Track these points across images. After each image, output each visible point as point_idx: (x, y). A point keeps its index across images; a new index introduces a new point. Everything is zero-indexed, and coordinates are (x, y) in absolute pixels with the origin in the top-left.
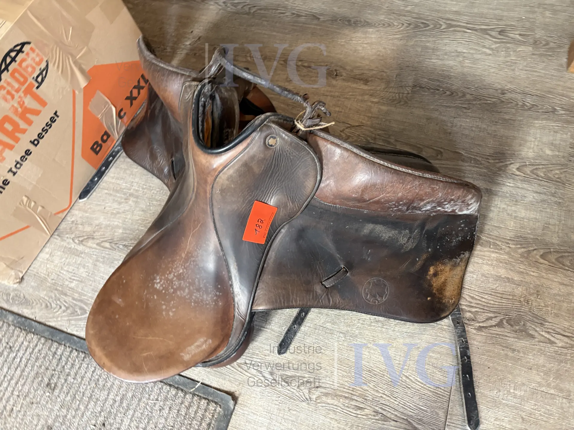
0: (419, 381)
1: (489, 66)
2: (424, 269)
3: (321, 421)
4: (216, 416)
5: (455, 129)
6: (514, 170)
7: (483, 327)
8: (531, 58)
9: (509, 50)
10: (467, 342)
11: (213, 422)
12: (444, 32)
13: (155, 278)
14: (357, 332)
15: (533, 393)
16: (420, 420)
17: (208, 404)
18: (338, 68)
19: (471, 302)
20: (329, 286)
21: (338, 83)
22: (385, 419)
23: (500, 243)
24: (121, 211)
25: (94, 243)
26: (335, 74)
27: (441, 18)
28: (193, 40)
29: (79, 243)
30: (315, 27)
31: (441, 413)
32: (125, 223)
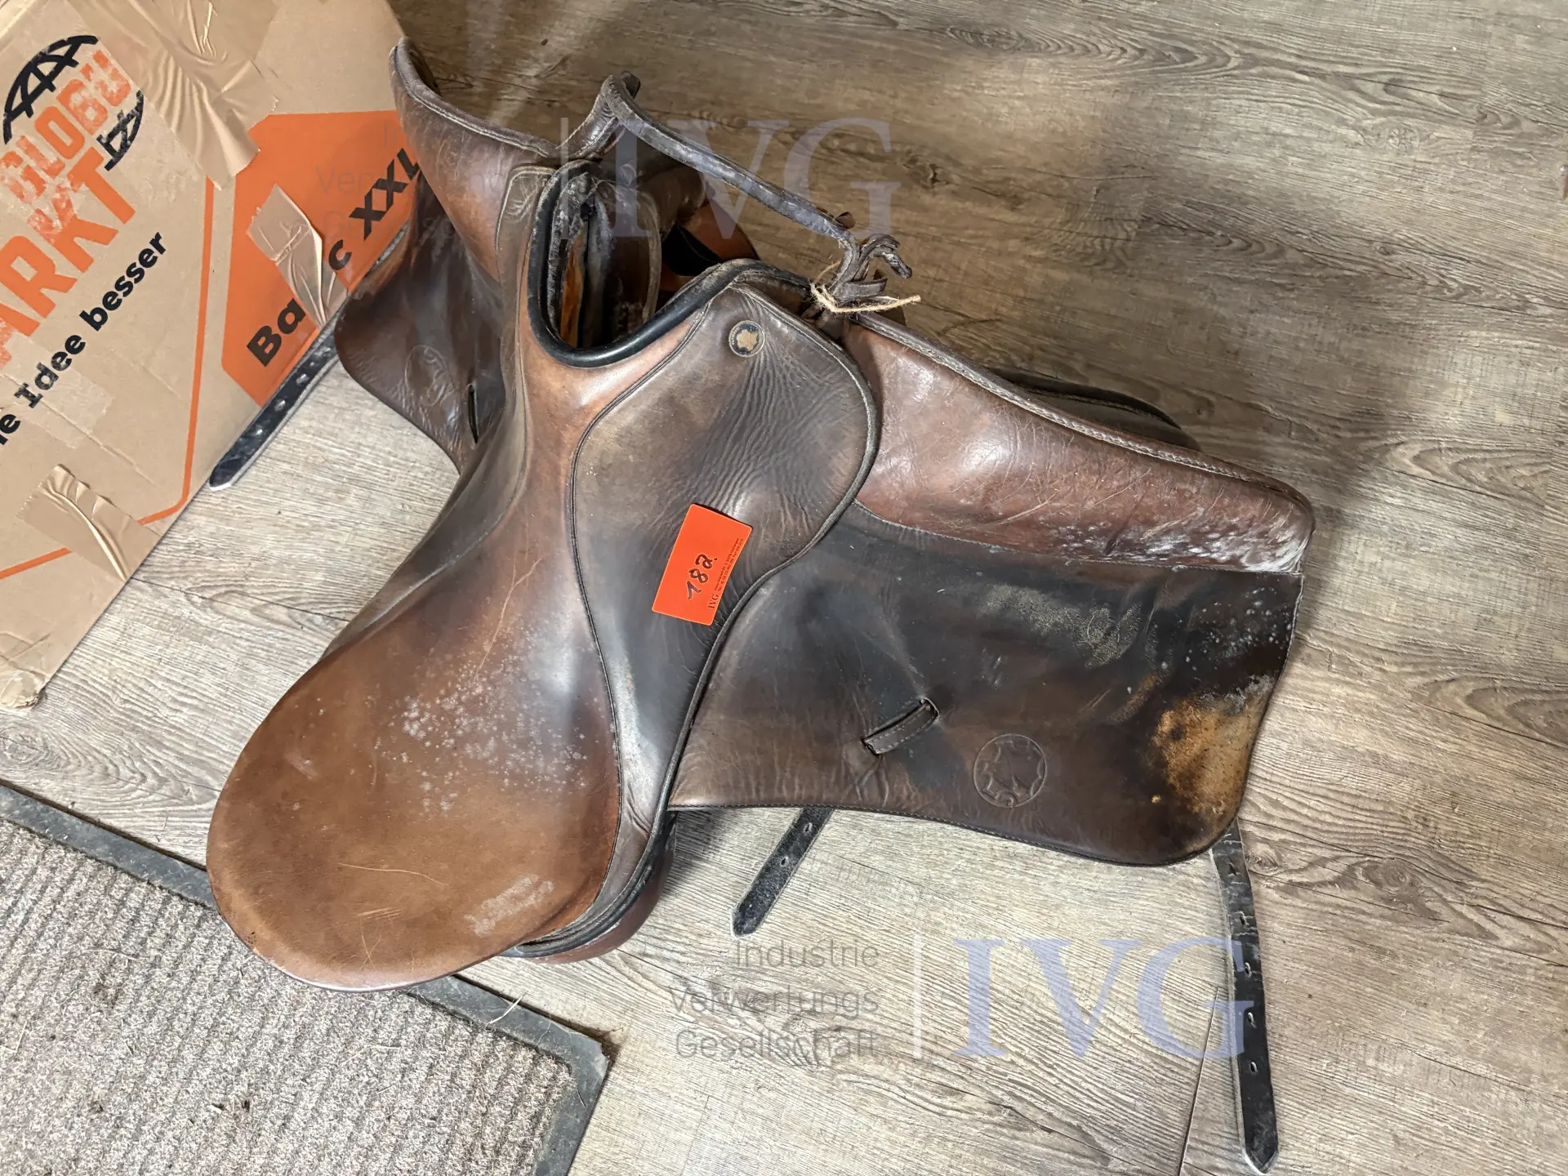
0: (1117, 1026)
1: (1353, 175)
2: (1147, 717)
3: (843, 1123)
4: (555, 1096)
5: (1249, 341)
6: (1408, 462)
7: (1300, 884)
8: (1469, 160)
9: (1409, 135)
10: (1253, 923)
11: (548, 1112)
12: (1235, 77)
13: (405, 708)
14: (954, 882)
15: (1428, 1072)
16: (1116, 1130)
17: (536, 1062)
18: (939, 161)
19: (1270, 816)
20: (884, 750)
21: (939, 201)
22: (1020, 1123)
23: (1356, 659)
24: (323, 523)
25: (246, 608)
26: (931, 176)
27: (1228, 38)
28: (547, 65)
29: (203, 605)
30: (884, 45)
31: (1174, 1115)
32: (332, 555)
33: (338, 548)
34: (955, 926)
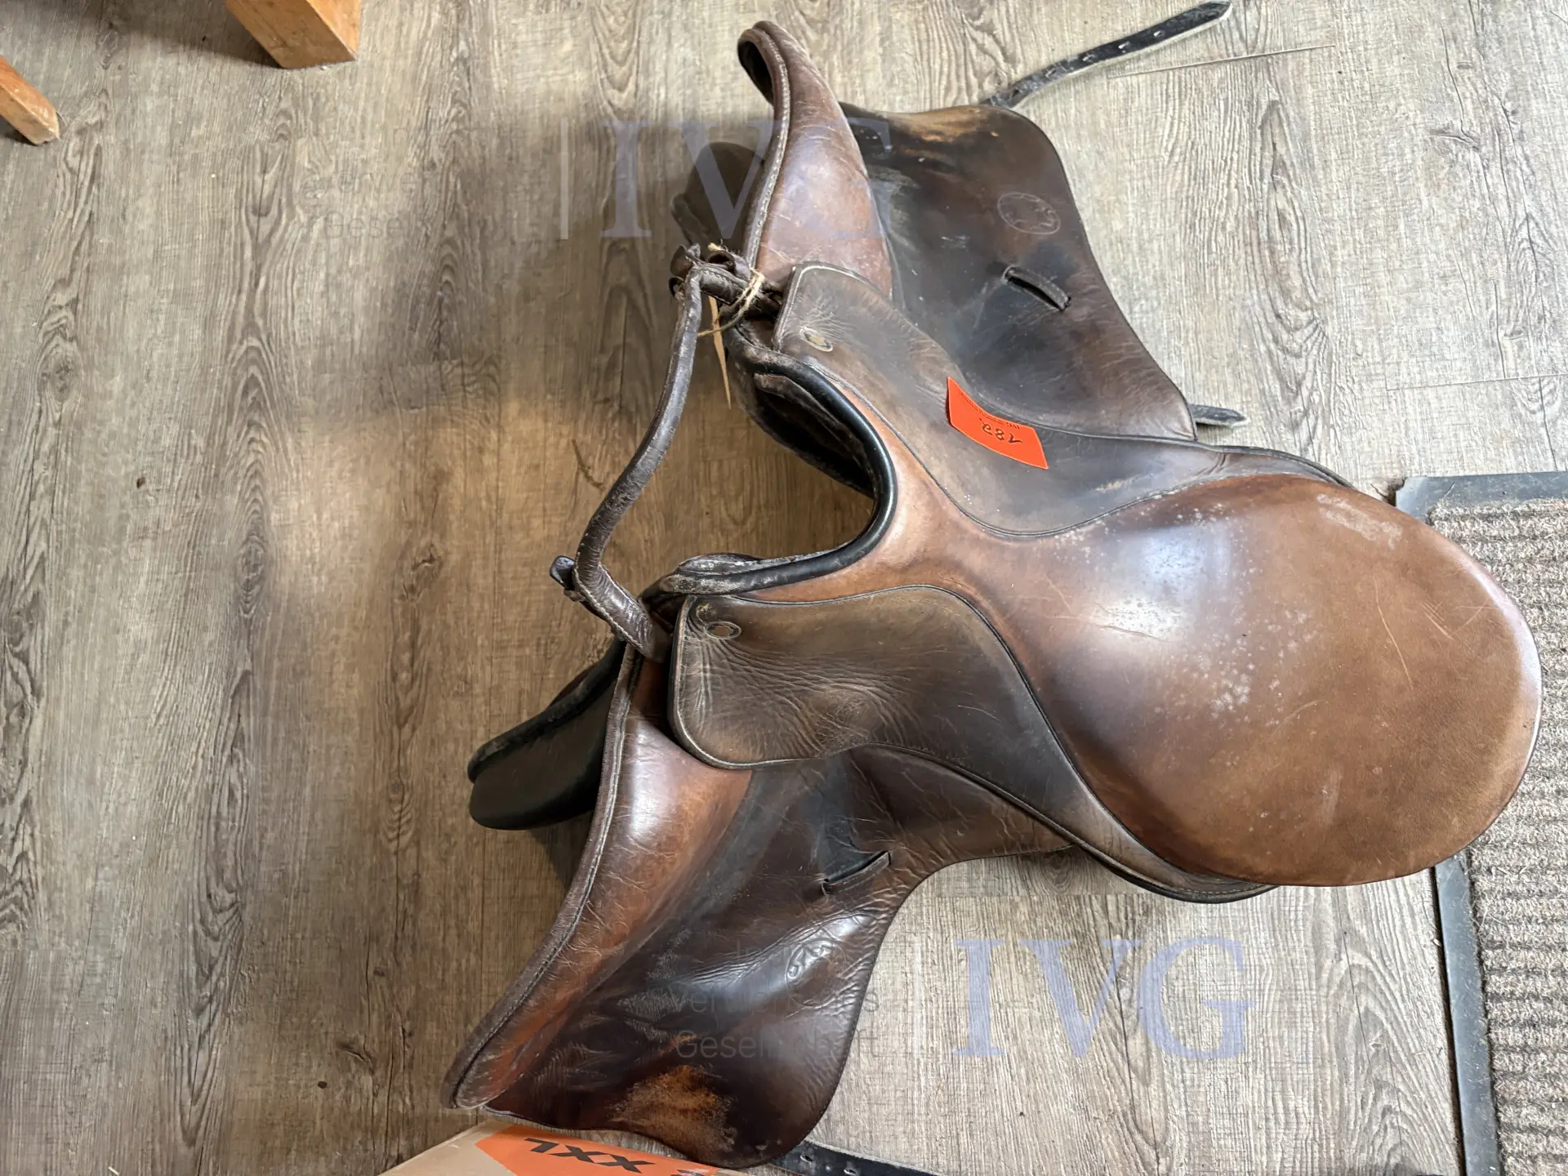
0: (1171, 130)
3: (1350, 283)
4: (1461, 511)
6: (624, 95)
7: (1004, 54)
8: (328, 134)
10: (1051, 67)
11: (1477, 510)
12: (269, 336)
16: (1249, 104)
18: (408, 564)
19: (960, 90)
20: (1063, 294)
21: (453, 550)
22: (1278, 165)
25: (1147, 1093)
26: (427, 564)
27: (226, 356)
28: (353, 1066)
29: (1166, 1154)
30: (274, 674)
31: (1217, 74)
32: (1047, 1017)
33: (1037, 1014)
34: (1150, 266)
